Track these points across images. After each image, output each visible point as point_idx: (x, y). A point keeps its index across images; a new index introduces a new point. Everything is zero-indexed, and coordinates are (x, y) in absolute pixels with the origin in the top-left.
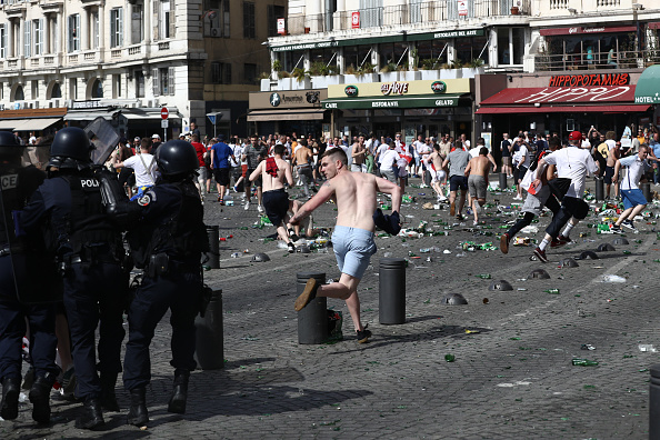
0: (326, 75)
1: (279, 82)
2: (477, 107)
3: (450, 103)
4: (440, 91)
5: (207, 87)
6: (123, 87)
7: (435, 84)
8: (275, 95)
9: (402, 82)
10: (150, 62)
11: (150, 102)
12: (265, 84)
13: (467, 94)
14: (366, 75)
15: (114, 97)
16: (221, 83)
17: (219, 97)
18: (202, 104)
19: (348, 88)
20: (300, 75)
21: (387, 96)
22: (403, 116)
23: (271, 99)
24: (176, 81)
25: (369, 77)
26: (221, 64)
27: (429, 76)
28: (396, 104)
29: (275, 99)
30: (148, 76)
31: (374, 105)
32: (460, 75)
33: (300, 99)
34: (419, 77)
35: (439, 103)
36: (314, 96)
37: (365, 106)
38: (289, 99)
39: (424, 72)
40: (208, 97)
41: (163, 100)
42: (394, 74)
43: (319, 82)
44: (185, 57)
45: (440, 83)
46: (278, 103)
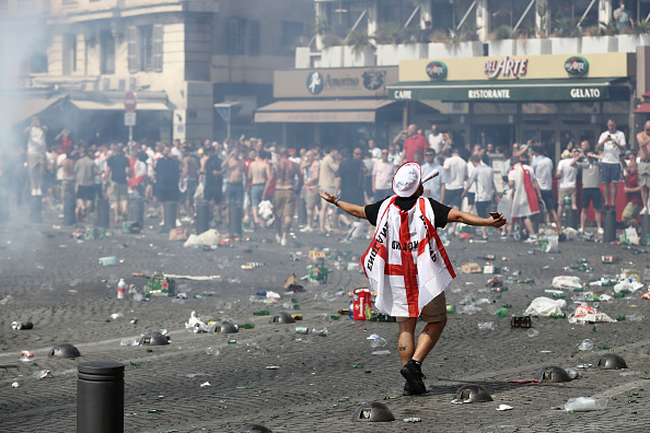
0: (398, 42)
1: (323, 54)
2: (638, 101)
3: (596, 93)
4: (579, 73)
5: (218, 59)
6: (80, 55)
7: (571, 61)
8: (316, 75)
9: (521, 56)
10: (124, 14)
11: (122, 82)
12: (302, 56)
13: (622, 80)
14: (462, 44)
15: (66, 71)
16: (241, 52)
17: (237, 77)
18: (208, 87)
19: (431, 65)
20: (360, 42)
21: (494, 80)
22: (519, 116)
23: (309, 81)
24: (166, 48)
25: (467, 49)
26: (243, 22)
27: (564, 48)
28: (506, 94)
29: (315, 82)
30: (121, 37)
31: (471, 95)
32: (614, 47)
33: (354, 82)
34: (547, 49)
35: (575, 94)
36: (375, 78)
37: (457, 96)
38: (336, 82)
39: (555, 41)
40: (218, 76)
41: (143, 78)
42: (508, 44)
43: (387, 55)
44: (179, 8)
45: (579, 60)
46: (319, 88)
